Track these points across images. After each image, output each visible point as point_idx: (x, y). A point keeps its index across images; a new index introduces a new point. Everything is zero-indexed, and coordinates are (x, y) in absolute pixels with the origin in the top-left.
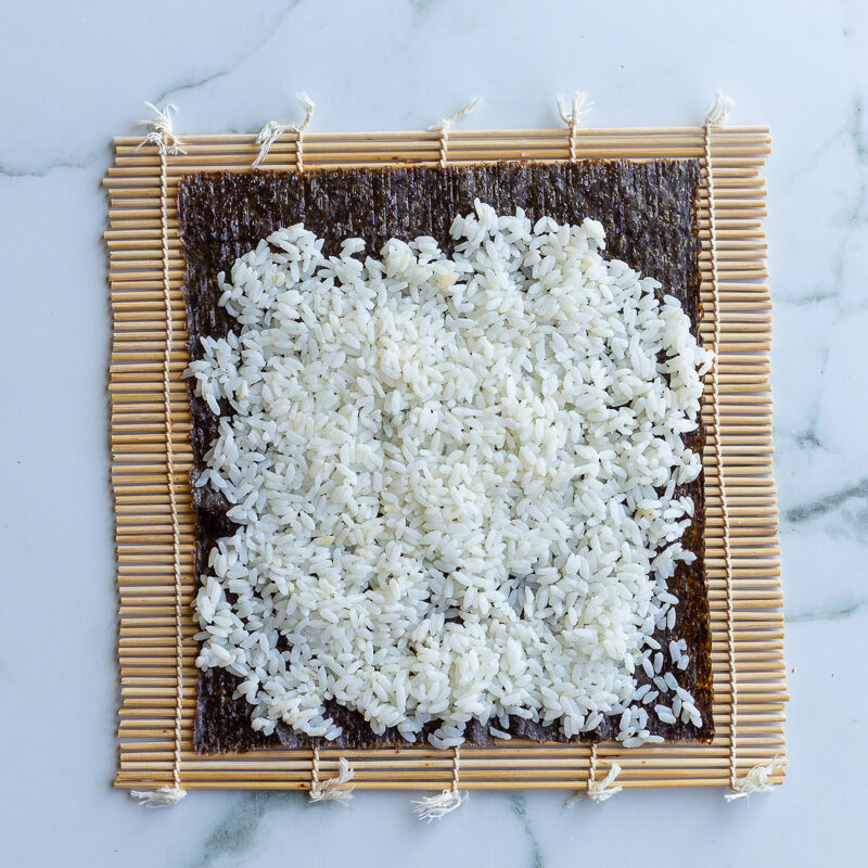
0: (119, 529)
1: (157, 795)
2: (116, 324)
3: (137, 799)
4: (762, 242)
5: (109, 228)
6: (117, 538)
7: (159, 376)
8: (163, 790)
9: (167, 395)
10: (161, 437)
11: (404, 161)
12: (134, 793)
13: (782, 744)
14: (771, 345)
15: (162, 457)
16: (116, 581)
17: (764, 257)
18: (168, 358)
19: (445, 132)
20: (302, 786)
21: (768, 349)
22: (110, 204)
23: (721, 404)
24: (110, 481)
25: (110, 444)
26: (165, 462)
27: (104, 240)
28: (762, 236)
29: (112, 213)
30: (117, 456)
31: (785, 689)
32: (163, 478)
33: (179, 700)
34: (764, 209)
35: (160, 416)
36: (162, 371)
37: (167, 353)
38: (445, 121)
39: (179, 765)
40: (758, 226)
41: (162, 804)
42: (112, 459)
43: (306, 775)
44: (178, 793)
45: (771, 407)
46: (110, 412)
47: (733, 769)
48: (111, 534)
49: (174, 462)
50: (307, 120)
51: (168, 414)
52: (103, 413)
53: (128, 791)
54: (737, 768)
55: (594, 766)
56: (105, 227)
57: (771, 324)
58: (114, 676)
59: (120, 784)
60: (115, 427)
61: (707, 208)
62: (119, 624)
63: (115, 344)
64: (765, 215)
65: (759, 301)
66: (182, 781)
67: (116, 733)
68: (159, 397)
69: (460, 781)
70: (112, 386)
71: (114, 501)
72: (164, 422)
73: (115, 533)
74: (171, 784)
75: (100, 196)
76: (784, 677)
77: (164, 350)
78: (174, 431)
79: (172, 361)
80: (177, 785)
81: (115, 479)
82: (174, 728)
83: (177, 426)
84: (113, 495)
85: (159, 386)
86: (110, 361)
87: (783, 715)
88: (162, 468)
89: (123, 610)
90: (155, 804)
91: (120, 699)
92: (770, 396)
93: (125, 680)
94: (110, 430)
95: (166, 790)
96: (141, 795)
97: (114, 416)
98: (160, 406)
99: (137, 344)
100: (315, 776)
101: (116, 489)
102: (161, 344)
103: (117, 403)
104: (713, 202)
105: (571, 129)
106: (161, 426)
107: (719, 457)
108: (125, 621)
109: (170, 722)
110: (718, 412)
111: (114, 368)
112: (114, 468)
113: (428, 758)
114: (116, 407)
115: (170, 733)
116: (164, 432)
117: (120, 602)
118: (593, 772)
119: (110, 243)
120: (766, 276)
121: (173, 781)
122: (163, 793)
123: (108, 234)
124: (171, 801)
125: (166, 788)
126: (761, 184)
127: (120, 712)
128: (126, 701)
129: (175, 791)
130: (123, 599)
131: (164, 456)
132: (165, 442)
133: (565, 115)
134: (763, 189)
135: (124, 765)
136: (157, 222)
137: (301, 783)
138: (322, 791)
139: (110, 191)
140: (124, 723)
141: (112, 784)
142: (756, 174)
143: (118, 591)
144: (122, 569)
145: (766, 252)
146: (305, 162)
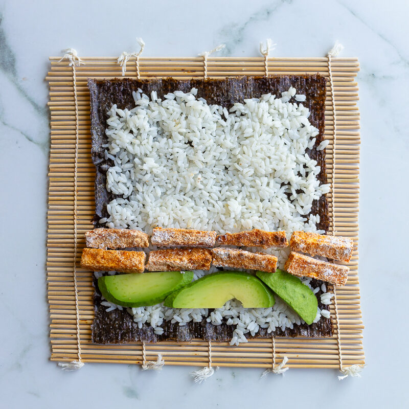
0: (49, 241)
1: (71, 365)
2: (52, 146)
3: (61, 367)
4: (357, 112)
5: (50, 100)
6: (48, 245)
7: (73, 170)
8: (73, 362)
9: (75, 179)
10: (72, 198)
11: (188, 71)
12: (60, 364)
13: (362, 349)
14: (360, 160)
15: (72, 207)
16: (46, 265)
17: (358, 119)
18: (76, 162)
19: (206, 58)
20: (139, 363)
21: (359, 163)
22: (50, 89)
23: (335, 188)
24: (47, 218)
25: (48, 201)
26: (73, 210)
27: (47, 106)
28: (357, 109)
29: (51, 93)
30: (50, 207)
31: (361, 323)
32: (71, 217)
33: (77, 321)
34: (357, 97)
35: (72, 188)
36: (74, 168)
37: (76, 159)
38: (206, 52)
39: (80, 351)
40: (355, 104)
41: (73, 369)
42: (48, 208)
43: (140, 358)
44: (80, 364)
45: (359, 190)
46: (48, 186)
47: (341, 360)
48: (45, 242)
49: (77, 210)
50: (141, 51)
51: (76, 188)
52: (46, 186)
53: (57, 363)
54: (342, 359)
55: (275, 357)
56: (47, 100)
57: (359, 151)
58: (46, 308)
59: (54, 359)
60: (50, 193)
61: (331, 96)
62: (48, 284)
63: (51, 155)
64: (358, 99)
65: (355, 140)
66: (82, 359)
67: (49, 336)
68: (72, 179)
69: (212, 362)
70: (50, 174)
71: (48, 227)
72: (73, 191)
73: (47, 242)
74: (77, 360)
75: (45, 85)
76: (361, 317)
77: (74, 158)
78: (78, 196)
79: (78, 163)
80: (80, 360)
81: (49, 217)
82: (76, 334)
83: (79, 193)
84: (48, 224)
85: (72, 174)
86: (49, 163)
87: (362, 335)
88: (71, 212)
89: (49, 278)
90: (69, 369)
91: (50, 319)
92: (358, 185)
93: (52, 311)
94: (48, 194)
95: (75, 363)
96: (63, 365)
97: (50, 188)
98: (72, 184)
99: (61, 155)
100: (144, 358)
101: (49, 222)
102: (73, 155)
103: (52, 182)
104: (334, 93)
105: (265, 57)
106: (72, 193)
107: (333, 213)
108: (50, 283)
109: (74, 331)
110: (334, 192)
111: (51, 165)
112: (49, 212)
113: (196, 351)
114: (51, 184)
115: (74, 336)
116: (74, 196)
117: (47, 275)
118: (274, 360)
119: (50, 108)
120: (359, 128)
121: (78, 359)
122: (73, 364)
123: (49, 103)
124: (77, 367)
125: (75, 361)
126: (355, 85)
127: (50, 326)
128: (53, 321)
129: (79, 363)
130: (49, 273)
131: (73, 207)
132: (73, 200)
133: (262, 50)
134: (356, 87)
135: (54, 350)
136: (72, 98)
137: (138, 361)
138: (148, 365)
139: (50, 83)
140: (52, 331)
141: (49, 359)
142: (353, 80)
143: (46, 270)
144: (49, 259)
145: (359, 117)
146: (140, 71)
